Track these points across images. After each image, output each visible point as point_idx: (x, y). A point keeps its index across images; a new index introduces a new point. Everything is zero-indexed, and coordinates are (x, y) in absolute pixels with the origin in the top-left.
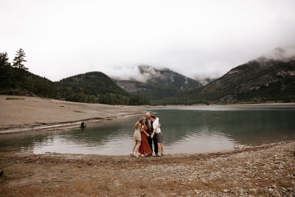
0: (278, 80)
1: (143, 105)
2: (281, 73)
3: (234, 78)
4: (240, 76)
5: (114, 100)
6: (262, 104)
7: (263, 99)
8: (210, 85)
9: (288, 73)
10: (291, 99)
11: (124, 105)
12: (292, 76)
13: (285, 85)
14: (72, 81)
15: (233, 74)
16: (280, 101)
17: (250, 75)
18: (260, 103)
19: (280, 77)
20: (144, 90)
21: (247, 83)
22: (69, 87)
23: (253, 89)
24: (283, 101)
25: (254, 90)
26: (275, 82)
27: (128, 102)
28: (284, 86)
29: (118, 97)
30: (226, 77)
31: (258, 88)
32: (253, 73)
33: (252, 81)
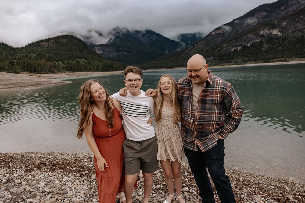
0: (260, 40)
1: (118, 70)
2: (264, 32)
3: (217, 38)
4: (223, 36)
5: (84, 66)
6: (242, 65)
7: (243, 60)
8: (192, 47)
9: (270, 32)
10: (271, 59)
11: (95, 71)
12: (274, 35)
13: (267, 45)
14: (39, 46)
15: (216, 34)
16: (260, 62)
17: (233, 35)
18: (240, 64)
19: (263, 36)
20: (125, 54)
21: (228, 43)
22: (33, 53)
23: (234, 50)
24: (262, 61)
25: (236, 51)
26: (257, 42)
27: (100, 68)
28: (265, 46)
29: (89, 63)
30: (209, 38)
31: (239, 48)
32: (236, 33)
33: (234, 41)
